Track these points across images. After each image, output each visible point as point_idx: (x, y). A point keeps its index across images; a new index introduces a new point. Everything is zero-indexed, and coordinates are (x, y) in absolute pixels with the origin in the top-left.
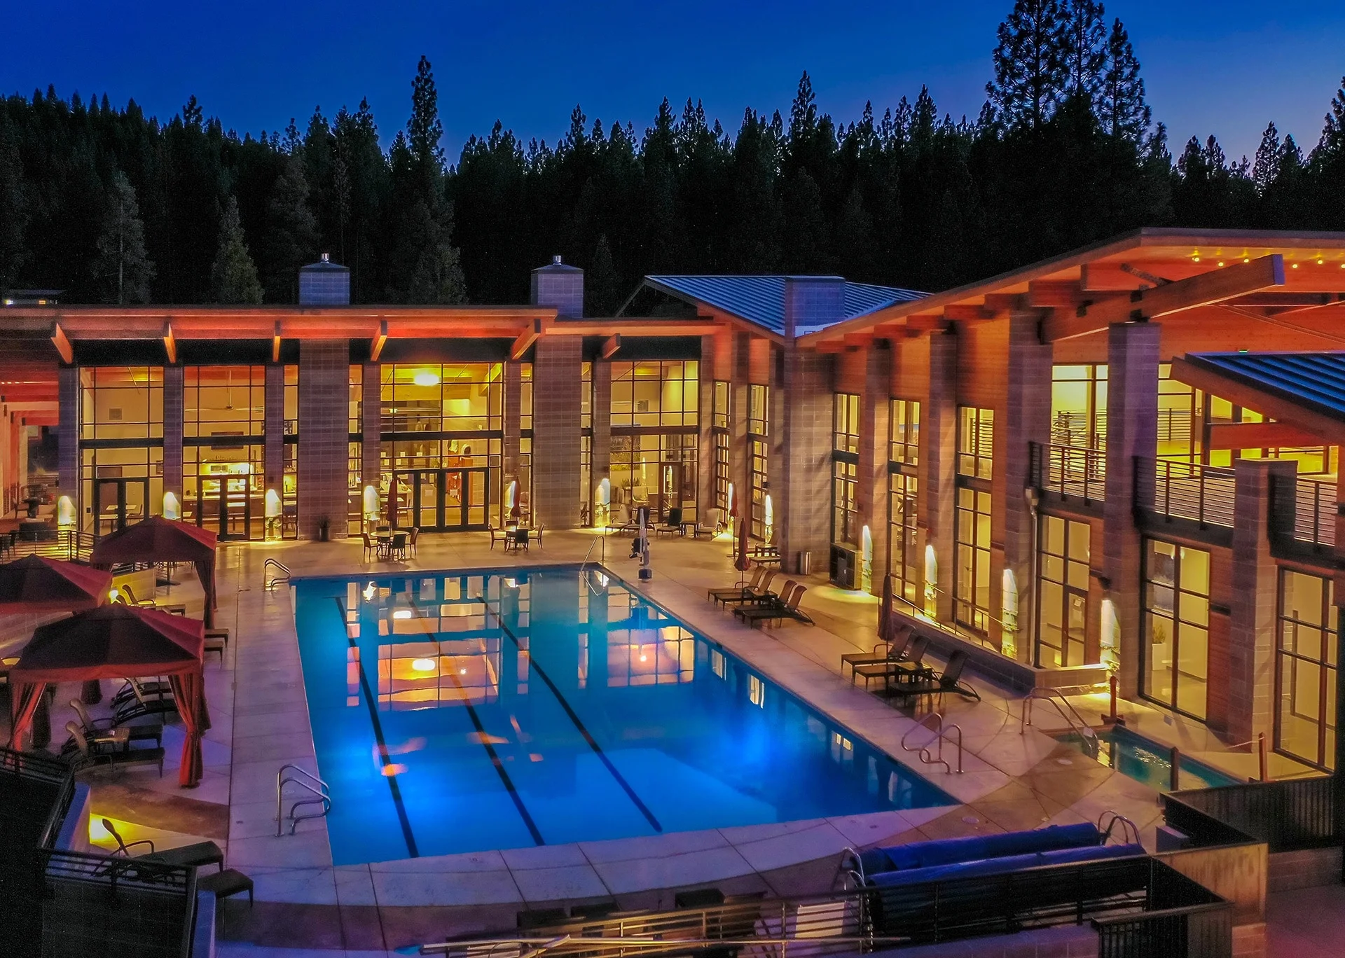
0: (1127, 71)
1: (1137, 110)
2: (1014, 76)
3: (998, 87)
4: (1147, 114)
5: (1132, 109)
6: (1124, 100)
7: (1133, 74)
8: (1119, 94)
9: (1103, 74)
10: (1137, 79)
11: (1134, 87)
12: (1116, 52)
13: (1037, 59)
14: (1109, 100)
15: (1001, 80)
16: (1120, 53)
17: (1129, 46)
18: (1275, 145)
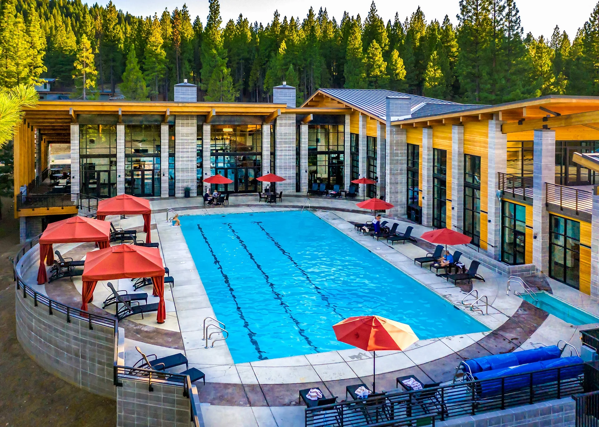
0: (514, 13)
1: (518, 28)
2: (468, 12)
3: (461, 16)
4: (522, 30)
5: (516, 28)
6: (513, 24)
7: (516, 14)
8: (511, 22)
9: (504, 13)
10: (518, 16)
11: (517, 19)
12: (509, 5)
13: (477, 6)
14: (507, 23)
15: (462, 14)
16: (511, 5)
17: (515, 3)
18: (559, 34)
